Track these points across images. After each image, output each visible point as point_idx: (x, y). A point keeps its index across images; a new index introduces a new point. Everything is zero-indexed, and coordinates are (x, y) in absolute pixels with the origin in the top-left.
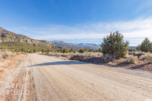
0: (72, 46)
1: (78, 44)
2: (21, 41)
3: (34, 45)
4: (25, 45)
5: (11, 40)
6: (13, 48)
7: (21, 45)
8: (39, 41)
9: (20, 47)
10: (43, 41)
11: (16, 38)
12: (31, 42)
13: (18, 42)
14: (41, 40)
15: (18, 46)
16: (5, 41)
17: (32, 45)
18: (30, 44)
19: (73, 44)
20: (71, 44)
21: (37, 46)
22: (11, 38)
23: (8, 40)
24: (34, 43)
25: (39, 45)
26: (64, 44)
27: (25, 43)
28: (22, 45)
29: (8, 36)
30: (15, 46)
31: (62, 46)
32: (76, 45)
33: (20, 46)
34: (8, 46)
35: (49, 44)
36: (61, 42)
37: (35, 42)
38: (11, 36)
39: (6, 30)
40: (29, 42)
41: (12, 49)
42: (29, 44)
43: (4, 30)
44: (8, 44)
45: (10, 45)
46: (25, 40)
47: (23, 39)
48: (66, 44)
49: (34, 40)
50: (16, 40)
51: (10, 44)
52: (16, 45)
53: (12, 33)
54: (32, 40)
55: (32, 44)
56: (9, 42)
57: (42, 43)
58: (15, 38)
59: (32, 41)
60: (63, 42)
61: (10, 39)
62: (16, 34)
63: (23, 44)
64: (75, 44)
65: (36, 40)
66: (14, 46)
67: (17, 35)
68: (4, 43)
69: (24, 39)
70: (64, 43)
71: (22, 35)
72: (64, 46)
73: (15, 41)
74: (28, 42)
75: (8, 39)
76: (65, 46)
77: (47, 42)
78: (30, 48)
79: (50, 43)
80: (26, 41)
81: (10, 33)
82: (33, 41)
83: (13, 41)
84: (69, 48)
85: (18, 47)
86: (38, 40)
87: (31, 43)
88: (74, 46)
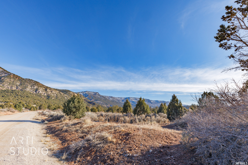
0: (113, 101)
1: (123, 99)
2: (28, 89)
3: (49, 97)
4: (32, 96)
5: (11, 87)
6: (8, 100)
7: (25, 97)
8: (59, 90)
9: (21, 100)
10: (65, 92)
11: (21, 84)
12: (44, 93)
13: (20, 91)
14: (61, 89)
15: (20, 97)
17: (44, 96)
18: (42, 94)
19: (114, 98)
20: (112, 97)
21: (53, 98)
22: (12, 84)
23: (6, 87)
24: (49, 93)
25: (57, 97)
26: (99, 98)
27: (35, 92)
28: (27, 97)
29: (7, 80)
30: (15, 97)
31: (97, 100)
32: (118, 100)
33: (23, 97)
34: (3, 96)
36: (96, 94)
37: (52, 92)
38: (12, 80)
39: (7, 71)
40: (40, 92)
41: (6, 102)
42: (40, 96)
43: (5, 72)
44: (3, 93)
45: (5, 96)
46: (35, 87)
47: (31, 87)
48: (103, 97)
49: (50, 88)
50: (20, 88)
51: (7, 93)
52: (17, 95)
53: (16, 77)
54: (46, 88)
55: (46, 94)
56: (5, 91)
57: (62, 94)
58: (18, 84)
59: (46, 90)
61: (9, 85)
62: (21, 78)
63: (29, 95)
64: (118, 99)
65: (54, 89)
66: (12, 98)
67: (23, 79)
69: (34, 87)
70: (99, 95)
71: (31, 80)
72: (99, 100)
73: (17, 89)
74: (39, 92)
75: (6, 85)
76: (101, 100)
77: (72, 93)
78: (38, 102)
80: (37, 89)
81: (12, 76)
82: (48, 90)
83: (14, 88)
84: (107, 104)
85: (17, 100)
86: (57, 90)
87: (44, 94)
88: (116, 102)
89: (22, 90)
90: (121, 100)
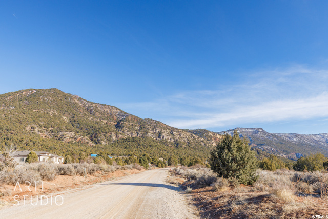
0: (302, 144)
2: (150, 135)
3: (178, 144)
4: (156, 144)
5: (132, 133)
6: (131, 153)
8: (190, 131)
9: (145, 151)
10: (200, 133)
11: (141, 128)
12: (169, 137)
13: (142, 139)
14: (193, 129)
15: (142, 147)
16: (121, 136)
17: (172, 144)
18: (169, 141)
19: (302, 136)
20: (296, 135)
21: (184, 146)
22: (131, 129)
24: (177, 138)
25: (189, 144)
26: (265, 140)
27: (158, 139)
28: (150, 146)
29: (126, 124)
30: (137, 147)
31: (261, 145)
32: (316, 141)
33: (147, 148)
34: (125, 148)
35: (215, 139)
36: (256, 131)
37: (180, 136)
38: (131, 123)
39: (124, 112)
40: (165, 138)
41: (129, 155)
42: (165, 143)
43: (122, 113)
44: (125, 143)
45: (128, 146)
46: (158, 131)
47: (153, 130)
48: (275, 136)
49: (177, 130)
50: (141, 134)
51: (128, 143)
52: (139, 145)
53: (134, 118)
54: (172, 130)
55: (173, 140)
56: (126, 139)
57: (196, 137)
58: (138, 128)
59: (172, 133)
60: (263, 131)
61: (129, 131)
62: (140, 119)
63: (152, 143)
64: (314, 137)
65: (183, 130)
66: (135, 149)
67: (142, 120)
68: (118, 140)
69: (156, 130)
70: (265, 133)
71: (151, 120)
72: (267, 145)
73: (137, 135)
74: (163, 137)
75: (126, 131)
76: (270, 143)
77: (211, 134)
78: (165, 153)
79: (219, 137)
80: (160, 133)
81: (130, 118)
82: (175, 133)
83: (135, 136)
84: (286, 152)
85: (141, 151)
86: (186, 131)
87: (170, 139)
88: (310, 145)
89: (143, 137)
90: (324, 141)
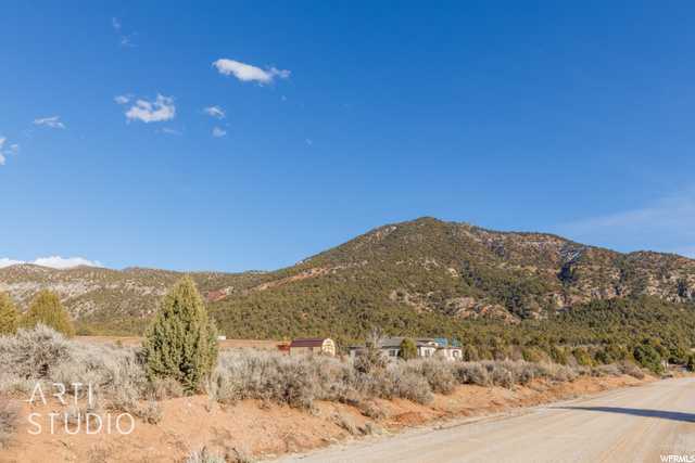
2: (652, 289)
4: (675, 313)
5: (602, 290)
6: (608, 336)
7: (654, 320)
9: (645, 330)
11: (624, 276)
13: (631, 301)
15: (637, 322)
16: (575, 299)
22: (600, 279)
23: (589, 294)
27: (679, 299)
28: (658, 318)
29: (584, 270)
30: (622, 323)
33: (649, 322)
34: (591, 325)
38: (596, 267)
39: (574, 244)
41: (604, 341)
43: (570, 246)
44: (588, 313)
45: (597, 322)
46: (674, 278)
47: (660, 278)
50: (626, 290)
51: (597, 313)
52: (626, 316)
53: (602, 254)
56: (590, 305)
58: (616, 276)
61: (594, 285)
62: (618, 254)
63: (662, 310)
66: (617, 327)
67: (625, 257)
68: (570, 308)
69: (668, 277)
71: (650, 253)
73: (618, 294)
75: (586, 286)
80: (681, 285)
81: (591, 256)
83: (611, 295)
85: (633, 331)
89: (633, 296)
